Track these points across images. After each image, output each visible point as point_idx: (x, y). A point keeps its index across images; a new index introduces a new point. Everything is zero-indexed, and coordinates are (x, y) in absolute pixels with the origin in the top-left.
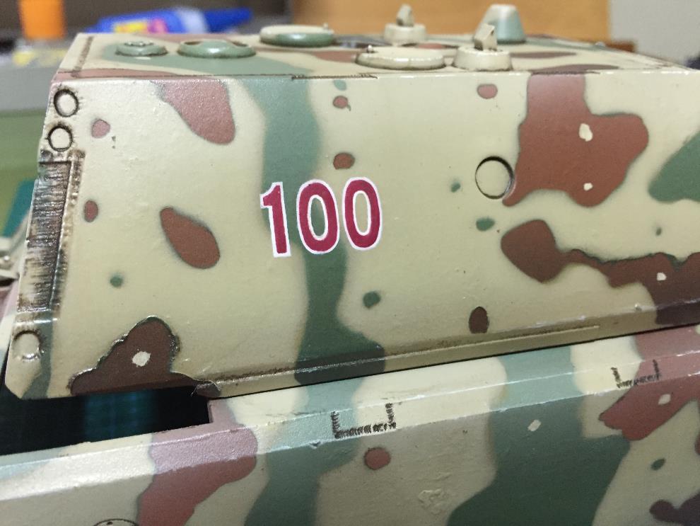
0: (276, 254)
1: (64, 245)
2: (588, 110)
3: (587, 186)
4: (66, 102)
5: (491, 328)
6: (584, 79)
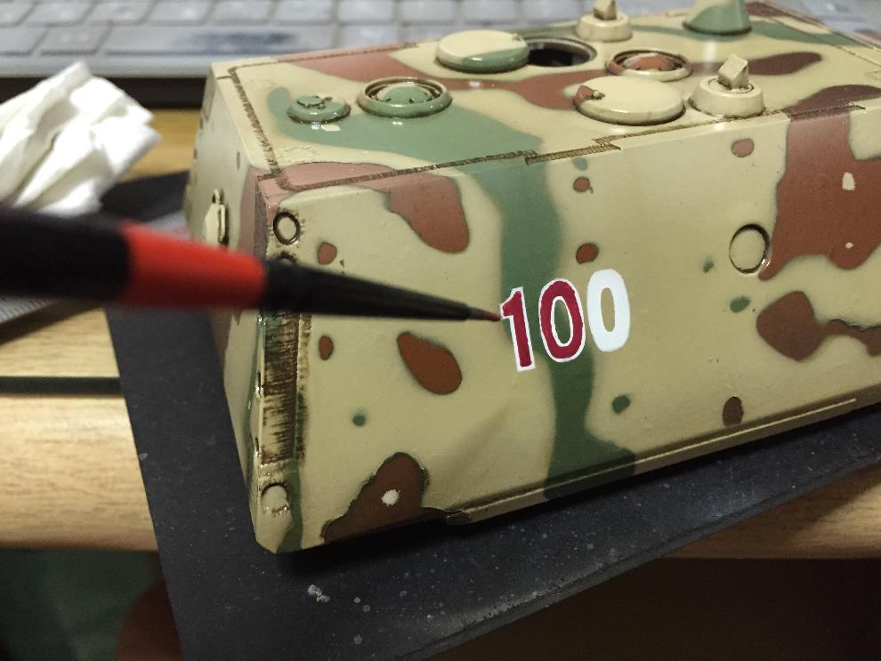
0: (520, 369)
1: (302, 388)
2: (853, 157)
3: (849, 245)
4: (286, 227)
5: (746, 419)
6: (849, 118)
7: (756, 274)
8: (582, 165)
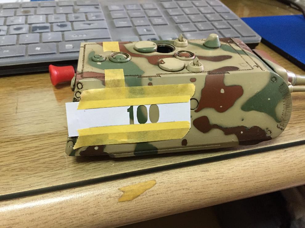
2: (224, 85)
3: (221, 107)
4: (80, 86)
5: (188, 145)
6: (224, 76)
7: (194, 110)
8: (151, 80)
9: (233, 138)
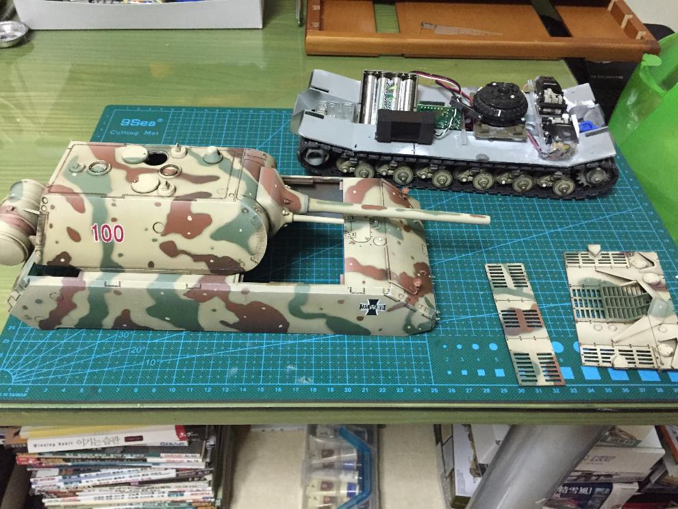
0: (95, 241)
1: (45, 233)
2: (191, 212)
3: (189, 233)
4: (45, 200)
5: (155, 267)
6: (192, 203)
7: (161, 234)
9: (202, 266)
